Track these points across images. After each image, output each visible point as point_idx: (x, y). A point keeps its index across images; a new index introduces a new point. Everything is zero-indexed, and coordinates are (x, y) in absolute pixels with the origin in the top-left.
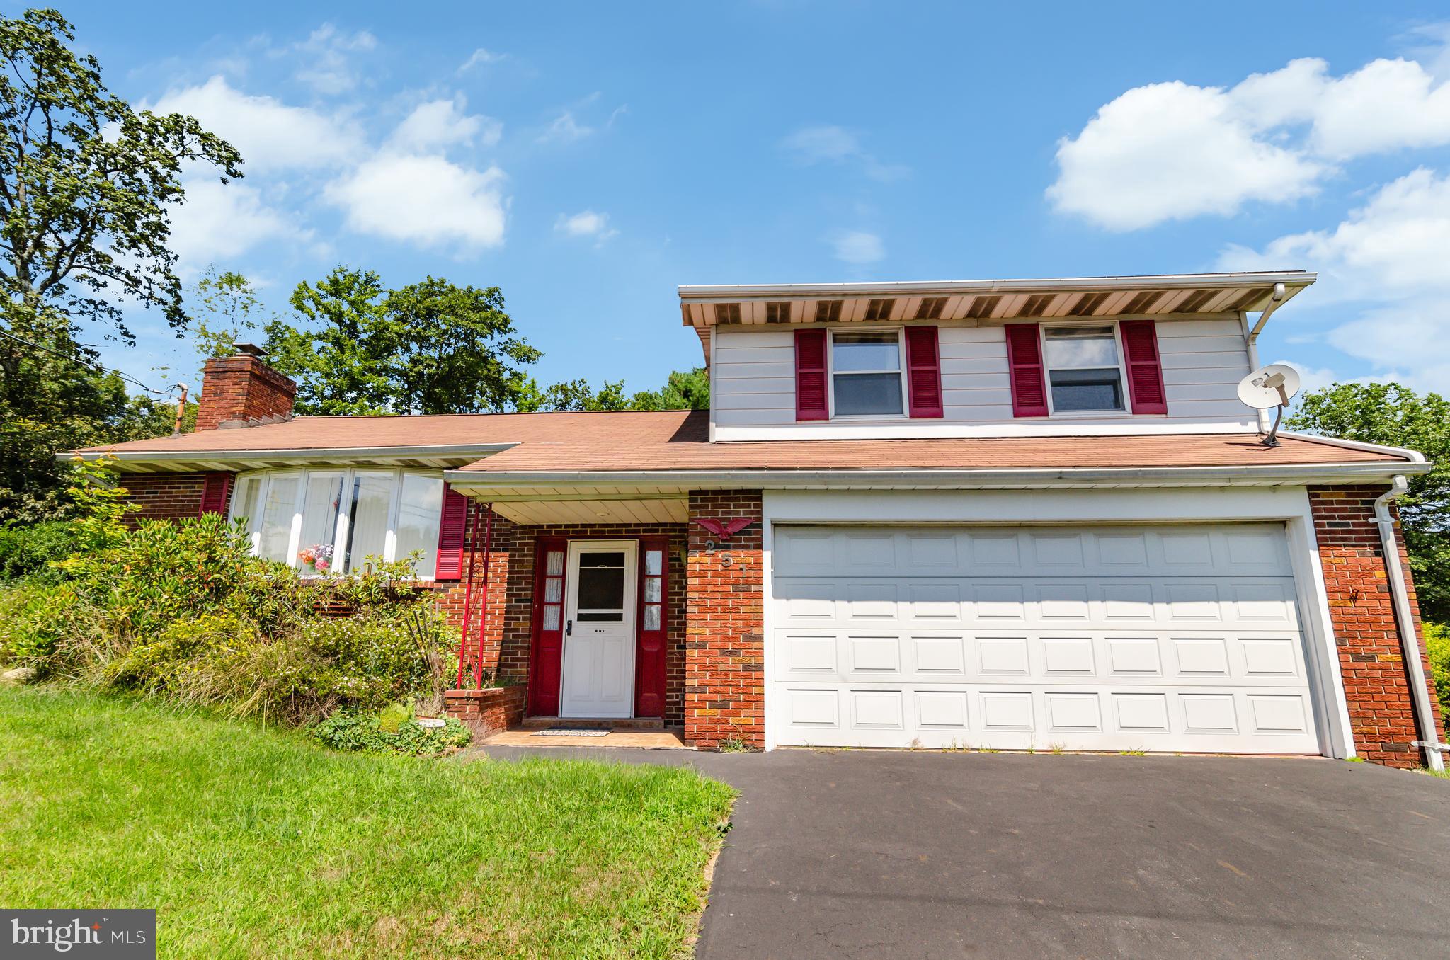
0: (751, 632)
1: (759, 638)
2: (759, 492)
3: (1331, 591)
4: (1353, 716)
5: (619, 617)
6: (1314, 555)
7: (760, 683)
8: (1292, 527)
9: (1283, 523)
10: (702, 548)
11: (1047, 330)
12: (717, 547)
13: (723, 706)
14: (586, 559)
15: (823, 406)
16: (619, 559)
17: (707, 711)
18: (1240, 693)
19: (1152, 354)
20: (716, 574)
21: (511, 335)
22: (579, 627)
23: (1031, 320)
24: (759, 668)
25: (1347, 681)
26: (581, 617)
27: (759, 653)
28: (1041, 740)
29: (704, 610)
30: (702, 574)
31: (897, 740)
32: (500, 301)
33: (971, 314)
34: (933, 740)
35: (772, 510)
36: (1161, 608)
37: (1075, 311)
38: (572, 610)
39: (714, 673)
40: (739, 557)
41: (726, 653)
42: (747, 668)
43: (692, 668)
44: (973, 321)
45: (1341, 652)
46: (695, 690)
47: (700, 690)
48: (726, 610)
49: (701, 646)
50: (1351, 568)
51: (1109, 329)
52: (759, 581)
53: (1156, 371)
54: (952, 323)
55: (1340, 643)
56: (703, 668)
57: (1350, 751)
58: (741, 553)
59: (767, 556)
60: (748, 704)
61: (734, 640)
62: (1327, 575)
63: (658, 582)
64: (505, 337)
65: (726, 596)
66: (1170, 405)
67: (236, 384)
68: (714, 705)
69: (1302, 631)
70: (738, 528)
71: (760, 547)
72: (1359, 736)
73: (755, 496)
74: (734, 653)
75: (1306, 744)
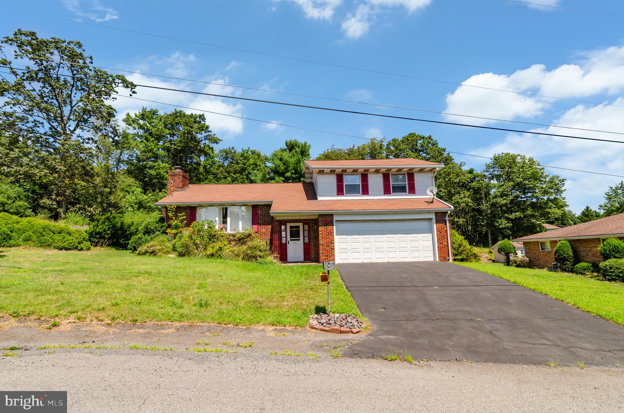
0: (332, 242)
1: (334, 243)
2: (333, 214)
3: (437, 232)
4: (439, 254)
5: (299, 240)
6: (435, 225)
7: (334, 251)
8: (432, 220)
9: (431, 219)
10: (322, 226)
11: (392, 175)
12: (325, 226)
13: (327, 256)
14: (291, 227)
15: (343, 192)
16: (298, 227)
17: (324, 257)
18: (421, 251)
19: (413, 180)
20: (325, 231)
21: (210, 133)
22: (290, 242)
23: (388, 172)
24: (334, 249)
25: (438, 248)
26: (291, 240)
27: (334, 246)
28: (386, 260)
29: (323, 238)
30: (322, 231)
31: (360, 261)
32: (204, 119)
33: (375, 171)
34: (366, 261)
35: (335, 218)
36: (408, 235)
37: (398, 171)
38: (289, 238)
39: (325, 250)
40: (329, 228)
41: (327, 246)
42: (331, 249)
43: (321, 249)
44: (376, 172)
45: (438, 243)
46: (321, 253)
47: (322, 253)
48: (327, 238)
49: (322, 245)
50: (441, 227)
51: (405, 174)
52: (333, 232)
53: (414, 184)
54: (371, 173)
55: (438, 241)
56: (323, 249)
57: (438, 260)
58: (330, 227)
59: (334, 227)
60: (332, 256)
61: (329, 244)
62: (437, 229)
63: (307, 232)
64: (207, 134)
65: (327, 235)
66: (416, 192)
67: (178, 179)
68: (325, 256)
69: (433, 239)
70: (328, 222)
71: (333, 225)
72: (439, 257)
73: (332, 215)
74: (329, 246)
75: (432, 259)
